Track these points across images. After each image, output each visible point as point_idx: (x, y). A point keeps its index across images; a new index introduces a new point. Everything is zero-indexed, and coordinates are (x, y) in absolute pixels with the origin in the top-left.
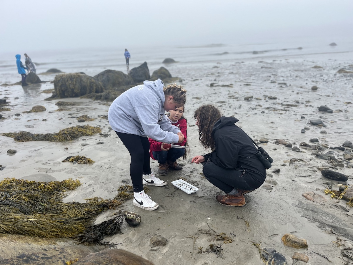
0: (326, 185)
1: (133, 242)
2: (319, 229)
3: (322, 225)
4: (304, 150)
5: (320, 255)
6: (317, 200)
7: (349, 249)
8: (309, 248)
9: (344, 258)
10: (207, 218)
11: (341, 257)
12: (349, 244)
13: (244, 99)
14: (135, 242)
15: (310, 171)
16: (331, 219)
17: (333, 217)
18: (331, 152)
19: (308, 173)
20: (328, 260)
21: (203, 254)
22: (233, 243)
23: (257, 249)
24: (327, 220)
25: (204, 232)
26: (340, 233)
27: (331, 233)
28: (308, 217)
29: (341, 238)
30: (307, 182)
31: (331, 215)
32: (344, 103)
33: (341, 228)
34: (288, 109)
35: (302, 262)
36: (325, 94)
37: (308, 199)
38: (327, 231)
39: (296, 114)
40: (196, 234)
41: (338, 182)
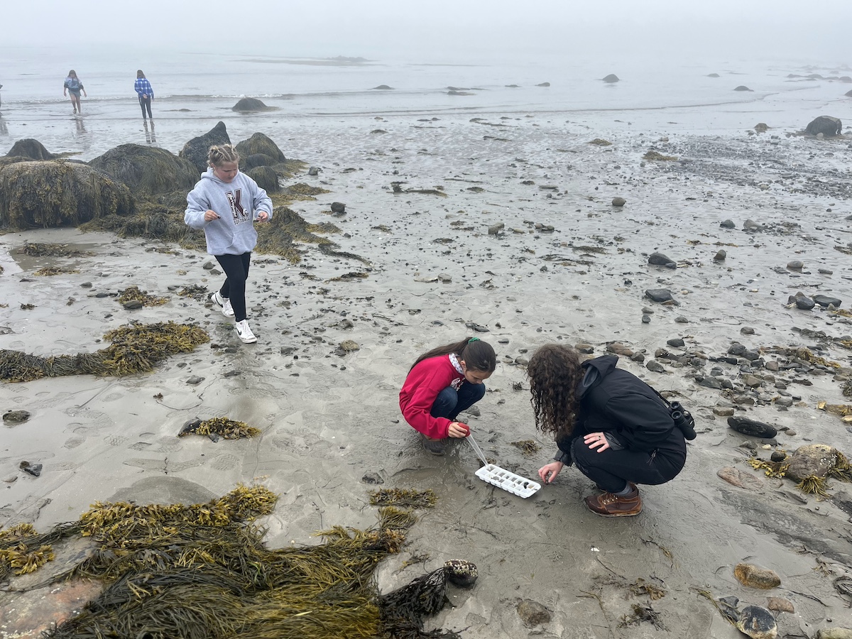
0: (744, 449)
1: (487, 622)
2: (781, 547)
3: (783, 537)
4: (668, 368)
5: (806, 596)
6: (748, 485)
7: (843, 578)
8: (782, 586)
9: (842, 596)
10: (592, 550)
11: (838, 596)
12: (840, 570)
13: (487, 233)
14: (491, 621)
15: (704, 417)
16: (793, 524)
17: (794, 520)
18: (715, 369)
19: (704, 424)
20: (822, 603)
21: (630, 626)
22: (666, 596)
23: (709, 601)
24: (787, 526)
25: (605, 582)
26: (818, 550)
27: (803, 552)
28: (754, 524)
29: (822, 558)
30: (710, 444)
31: (790, 516)
32: (688, 243)
33: (817, 541)
34: (590, 259)
35: (788, 614)
36: (644, 219)
37: (733, 484)
38: (795, 549)
39: (611, 273)
40: (593, 588)
41: (761, 440)
